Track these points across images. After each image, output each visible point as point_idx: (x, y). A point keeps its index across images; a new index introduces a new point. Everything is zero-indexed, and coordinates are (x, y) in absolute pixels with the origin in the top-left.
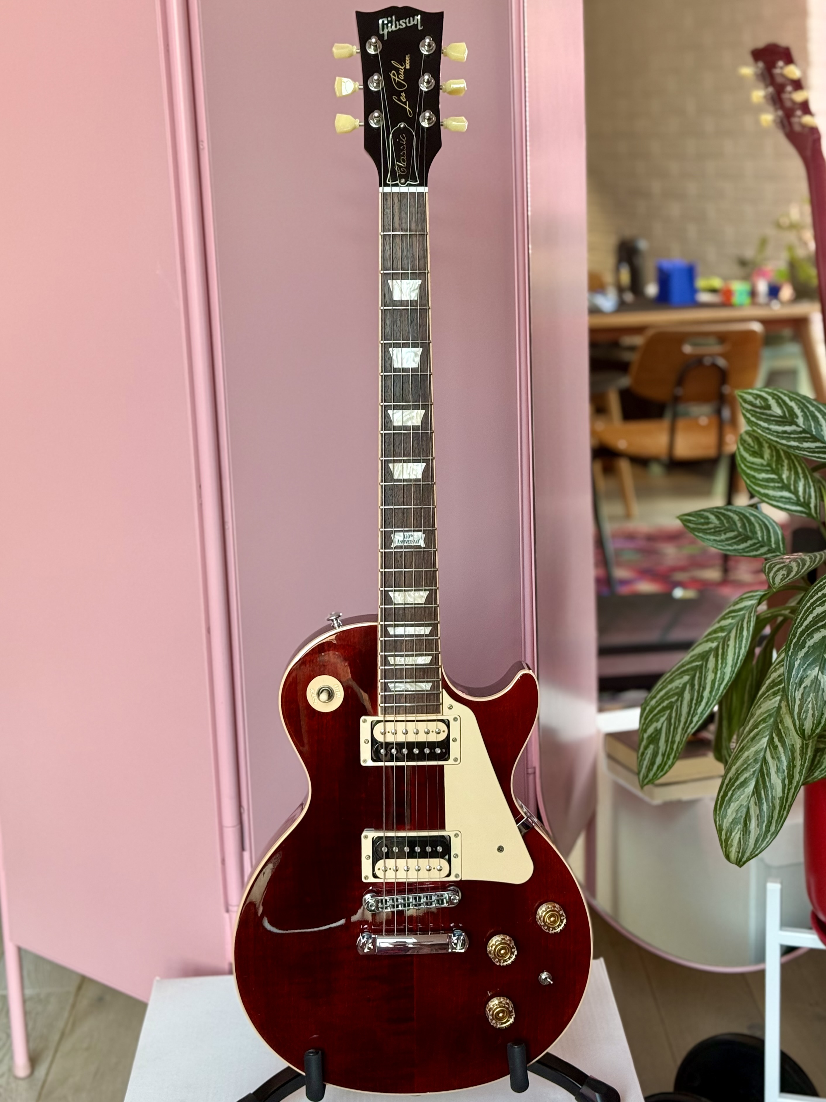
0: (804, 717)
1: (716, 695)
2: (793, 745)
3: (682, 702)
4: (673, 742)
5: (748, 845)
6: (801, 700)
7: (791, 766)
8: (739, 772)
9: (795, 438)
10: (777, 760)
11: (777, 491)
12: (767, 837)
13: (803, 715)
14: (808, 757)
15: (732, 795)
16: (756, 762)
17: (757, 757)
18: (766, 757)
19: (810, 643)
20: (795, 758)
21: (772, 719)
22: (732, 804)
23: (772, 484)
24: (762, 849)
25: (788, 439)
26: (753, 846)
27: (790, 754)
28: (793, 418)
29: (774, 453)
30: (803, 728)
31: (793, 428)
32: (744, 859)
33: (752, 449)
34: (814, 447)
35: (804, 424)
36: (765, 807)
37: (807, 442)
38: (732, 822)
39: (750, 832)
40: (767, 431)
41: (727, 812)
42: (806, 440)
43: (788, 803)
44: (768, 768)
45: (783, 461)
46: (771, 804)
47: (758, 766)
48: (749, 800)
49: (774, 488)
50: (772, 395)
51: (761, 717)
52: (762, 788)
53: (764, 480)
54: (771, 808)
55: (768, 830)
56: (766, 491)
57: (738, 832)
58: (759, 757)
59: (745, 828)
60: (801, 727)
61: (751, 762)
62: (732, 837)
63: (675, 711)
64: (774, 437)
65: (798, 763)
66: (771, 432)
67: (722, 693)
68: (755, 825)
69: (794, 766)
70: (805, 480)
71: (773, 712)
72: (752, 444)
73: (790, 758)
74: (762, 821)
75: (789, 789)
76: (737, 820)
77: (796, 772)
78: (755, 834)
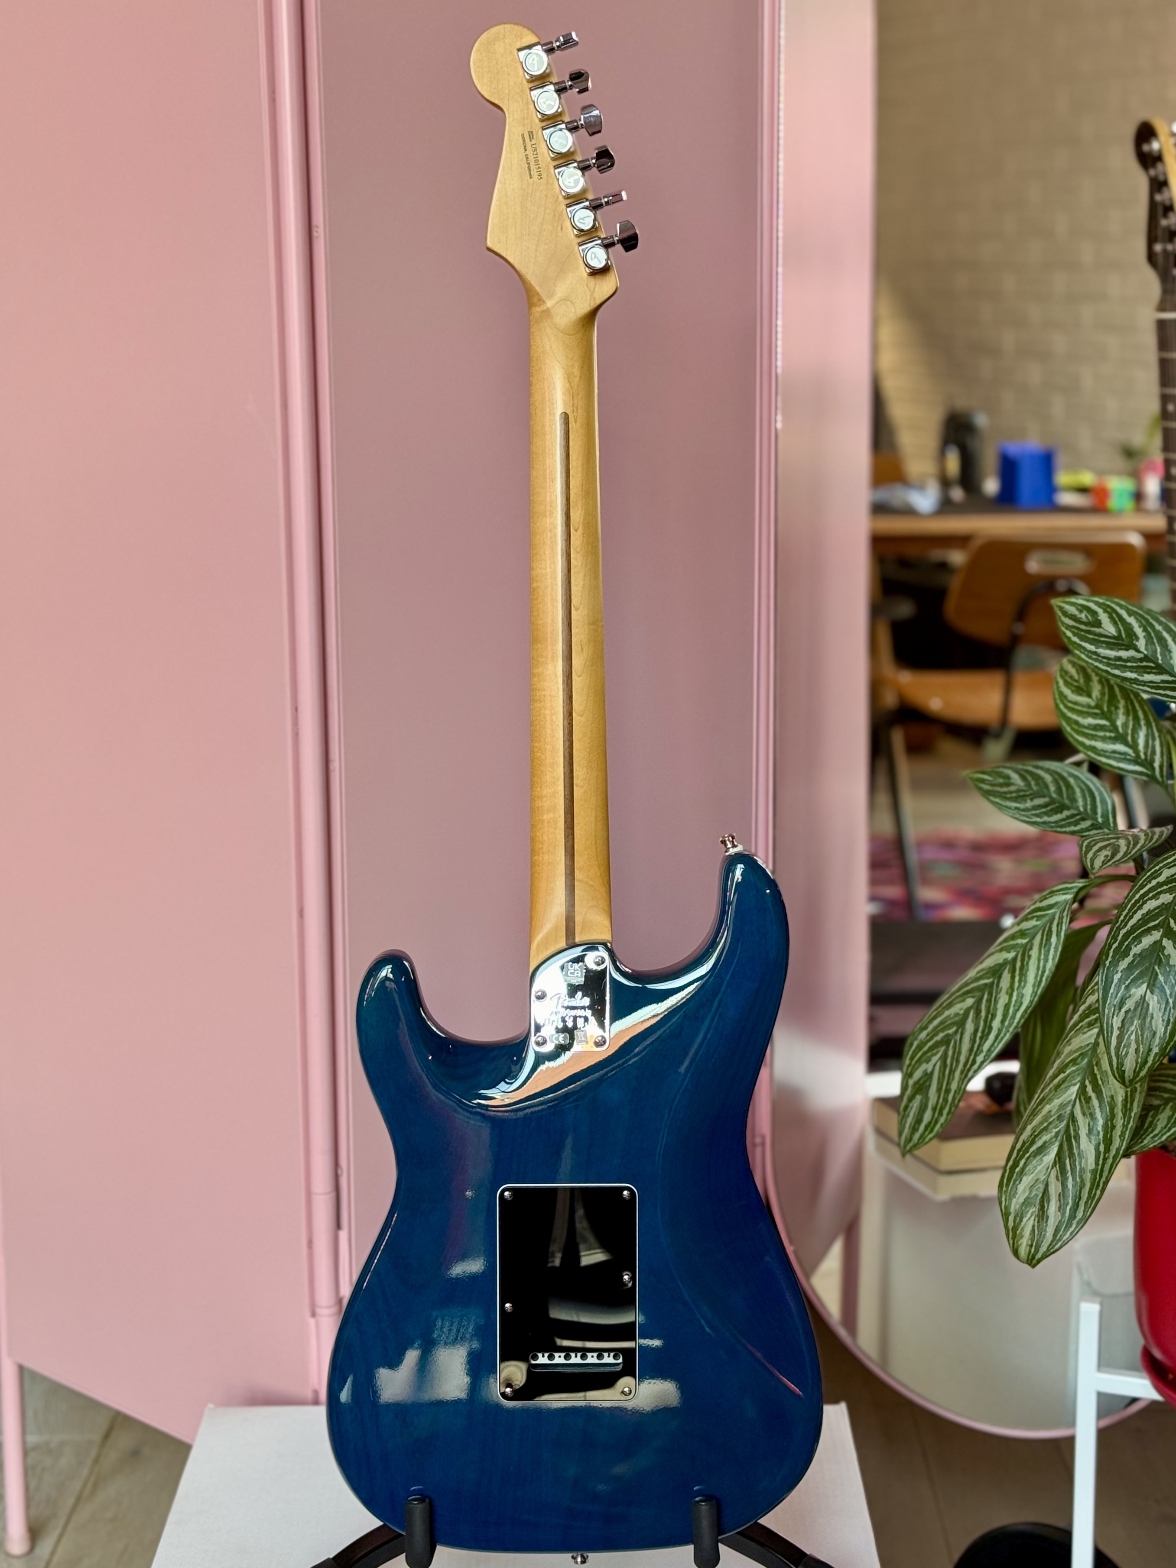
0: (1123, 1053)
1: (1010, 1025)
2: (1112, 1097)
3: (962, 1034)
4: (948, 1091)
5: (1045, 1235)
6: (1121, 1028)
7: (1109, 1127)
8: (1036, 1133)
9: (1132, 667)
10: (1089, 1118)
11: (1108, 744)
12: (1071, 1226)
13: (1123, 1051)
14: (1133, 1115)
15: (1025, 1165)
16: (1061, 1119)
17: (1063, 1112)
18: (1075, 1113)
19: (1136, 950)
20: (1114, 1115)
21: (1086, 1061)
22: (1024, 1179)
23: (1101, 734)
24: (1064, 1241)
25: (1124, 668)
26: (1051, 1238)
27: (1108, 1110)
28: (1133, 640)
29: (1106, 690)
30: (1123, 1069)
31: (1131, 653)
32: (1039, 1256)
33: (1076, 684)
34: (1159, 681)
35: (1146, 649)
36: (1070, 1183)
37: (1149, 673)
38: (1023, 1203)
39: (1048, 1217)
40: (1094, 657)
41: (1017, 1188)
42: (1149, 670)
43: (1103, 1179)
44: (1077, 1128)
45: (1119, 702)
46: (1078, 1179)
47: (1063, 1125)
48: (1048, 1173)
49: (1104, 739)
50: (1104, 607)
51: (1070, 1056)
52: (1067, 1156)
53: (1090, 727)
54: (1079, 1184)
55: (1073, 1216)
56: (1093, 743)
57: (1031, 1216)
58: (1065, 1113)
59: (1041, 1213)
60: (1120, 1067)
61: (1054, 1120)
62: (1023, 1224)
63: (953, 1047)
64: (1103, 665)
65: (1119, 1122)
66: (1100, 658)
67: (1018, 1023)
68: (1056, 1207)
69: (1113, 1127)
70: (1147, 730)
71: (1087, 1051)
72: (1076, 677)
73: (1108, 1116)
74: (1066, 1203)
75: (1105, 1159)
76: (1030, 1201)
77: (1116, 1134)
78: (1055, 1221)
